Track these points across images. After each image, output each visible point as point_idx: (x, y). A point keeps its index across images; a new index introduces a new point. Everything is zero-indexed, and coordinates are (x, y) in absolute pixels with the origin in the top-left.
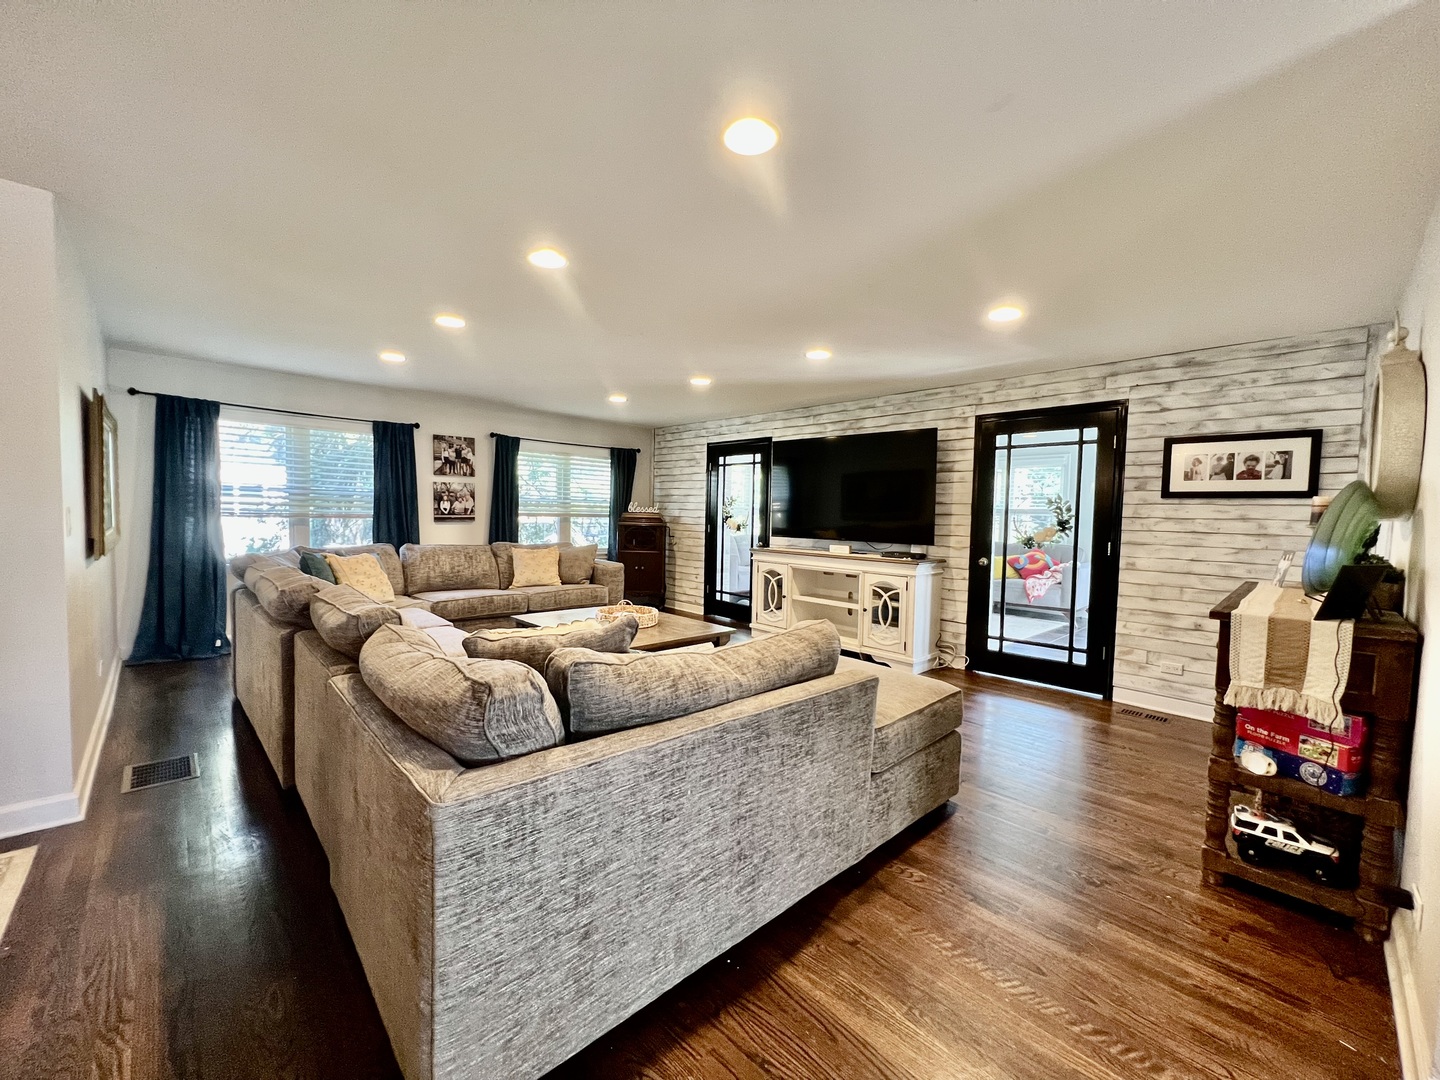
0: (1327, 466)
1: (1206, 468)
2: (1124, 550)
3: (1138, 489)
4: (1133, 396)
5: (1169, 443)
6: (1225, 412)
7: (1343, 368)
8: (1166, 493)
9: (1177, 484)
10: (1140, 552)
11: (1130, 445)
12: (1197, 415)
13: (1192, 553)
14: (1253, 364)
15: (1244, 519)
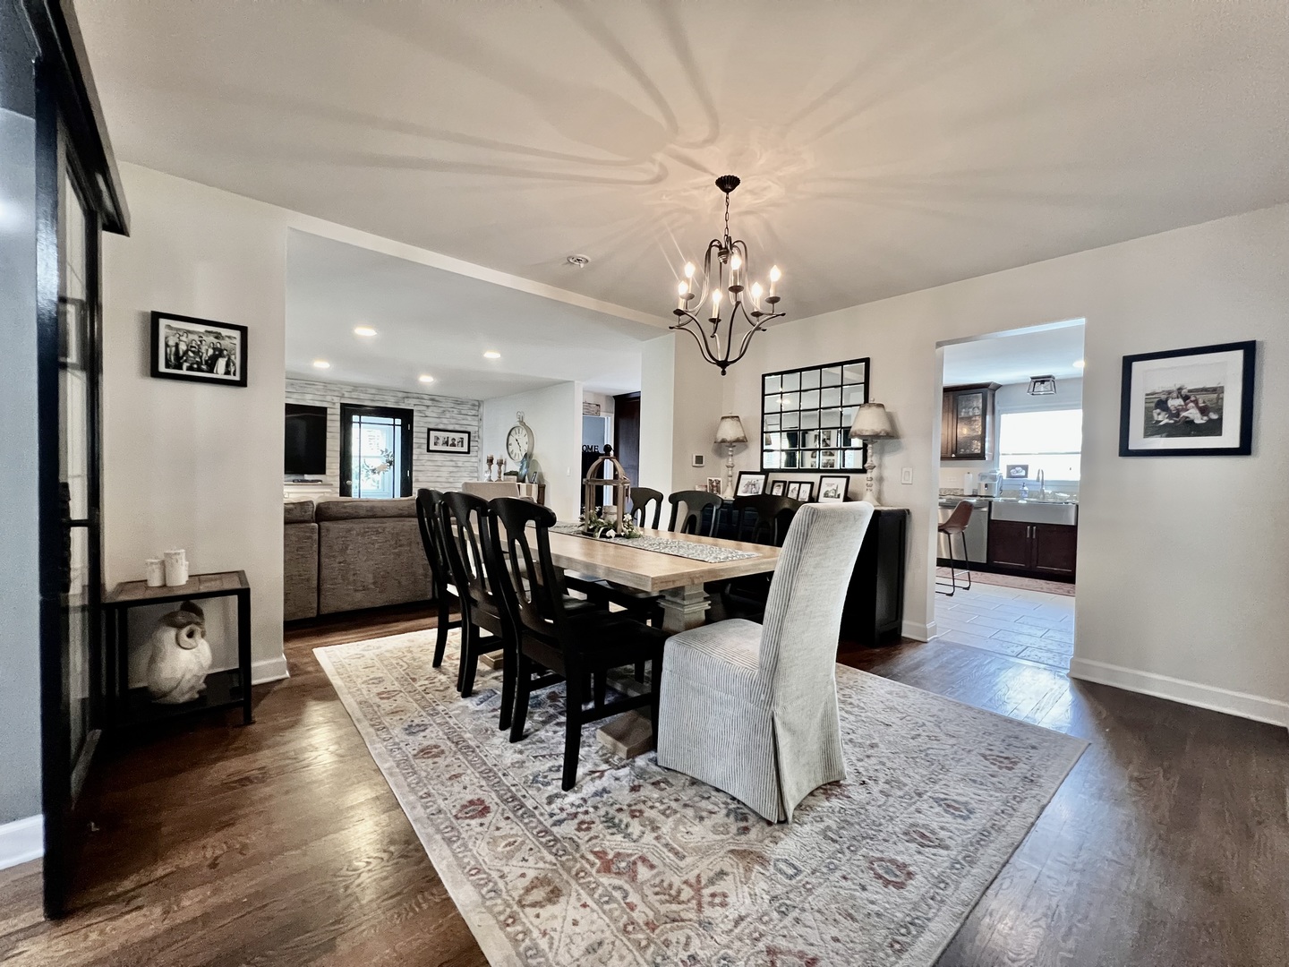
0: (472, 444)
1: (441, 441)
2: (414, 473)
3: (418, 448)
4: (415, 408)
5: (429, 430)
6: (445, 421)
7: (474, 412)
8: (429, 450)
9: (432, 447)
10: (420, 474)
11: (415, 429)
12: (438, 420)
13: (437, 474)
14: (452, 405)
15: (452, 461)
